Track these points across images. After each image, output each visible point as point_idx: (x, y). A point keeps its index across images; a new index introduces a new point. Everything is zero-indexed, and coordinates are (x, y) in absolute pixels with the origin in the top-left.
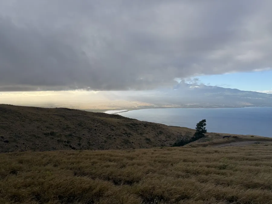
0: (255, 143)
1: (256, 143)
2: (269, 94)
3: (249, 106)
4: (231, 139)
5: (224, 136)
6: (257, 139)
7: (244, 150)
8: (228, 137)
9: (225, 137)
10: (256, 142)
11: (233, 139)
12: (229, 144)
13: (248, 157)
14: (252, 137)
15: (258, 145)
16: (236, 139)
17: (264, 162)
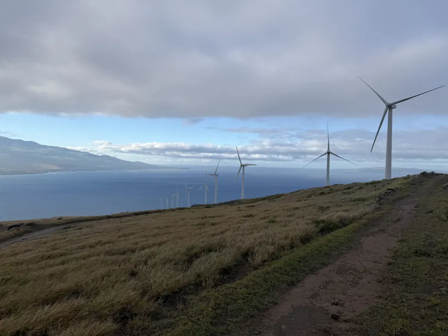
0: (64, 229)
1: (66, 228)
2: (84, 152)
3: (55, 171)
4: (22, 229)
5: (11, 225)
6: (68, 221)
7: (45, 243)
8: (17, 226)
9: (11, 227)
10: (65, 226)
11: (28, 228)
12: (20, 239)
13: (51, 252)
14: (59, 219)
15: (67, 231)
16: (34, 226)
17: (76, 255)
